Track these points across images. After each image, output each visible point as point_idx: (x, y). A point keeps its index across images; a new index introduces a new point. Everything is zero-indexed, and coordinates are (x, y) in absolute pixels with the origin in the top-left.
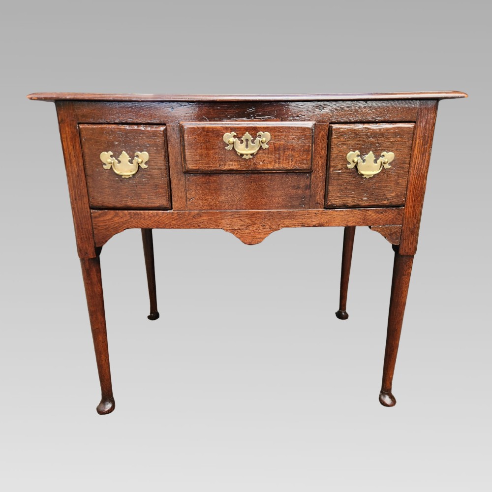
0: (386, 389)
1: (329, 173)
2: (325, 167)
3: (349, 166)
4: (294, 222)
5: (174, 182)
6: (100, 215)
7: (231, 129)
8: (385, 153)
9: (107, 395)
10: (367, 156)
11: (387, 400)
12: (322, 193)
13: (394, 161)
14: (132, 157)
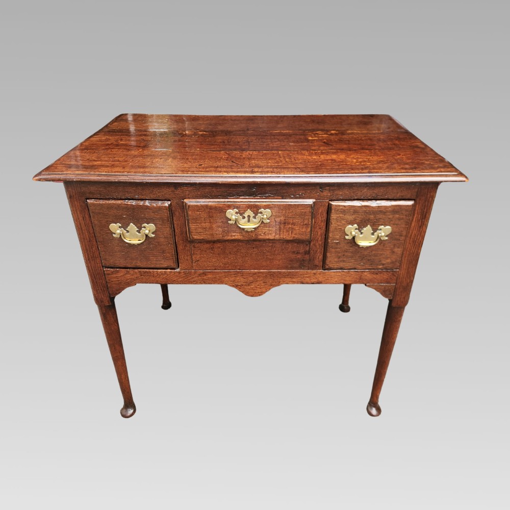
0: (373, 403)
1: (328, 243)
2: (324, 236)
3: (347, 237)
4: (294, 280)
5: (180, 248)
6: (112, 273)
7: (234, 207)
8: (383, 226)
9: (129, 403)
10: (365, 229)
11: (374, 411)
12: (321, 257)
13: (391, 233)
14: (140, 228)
